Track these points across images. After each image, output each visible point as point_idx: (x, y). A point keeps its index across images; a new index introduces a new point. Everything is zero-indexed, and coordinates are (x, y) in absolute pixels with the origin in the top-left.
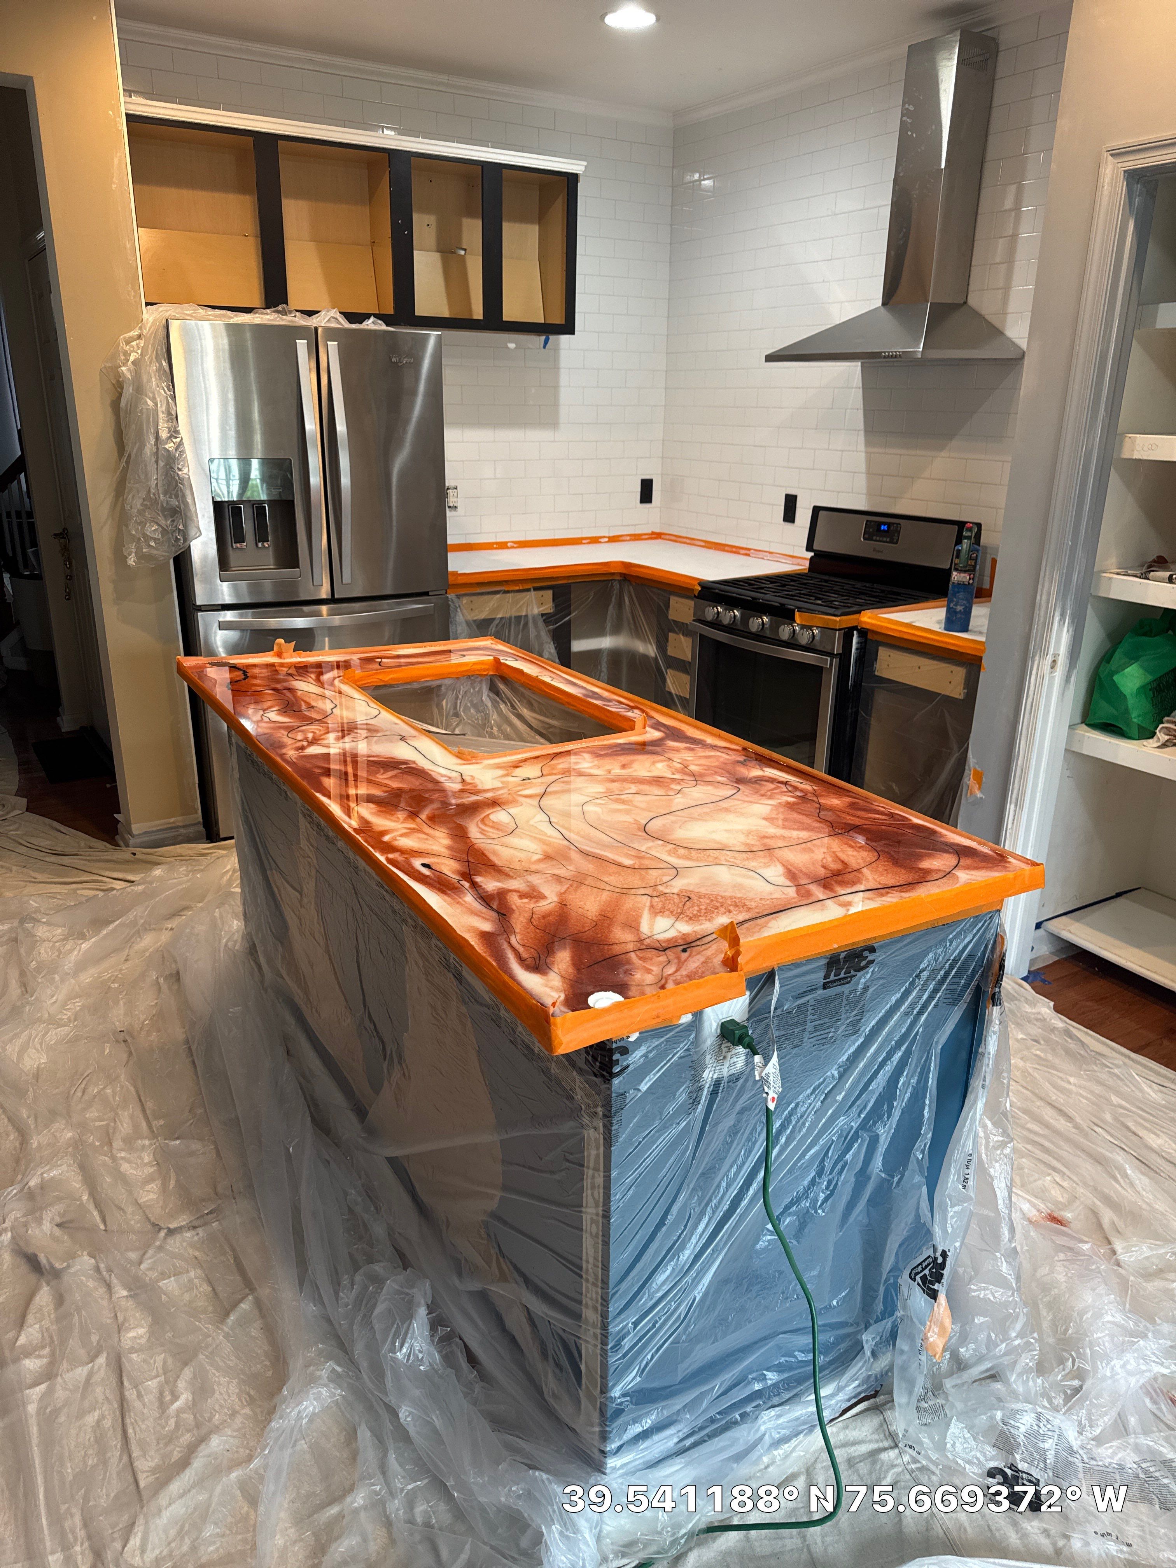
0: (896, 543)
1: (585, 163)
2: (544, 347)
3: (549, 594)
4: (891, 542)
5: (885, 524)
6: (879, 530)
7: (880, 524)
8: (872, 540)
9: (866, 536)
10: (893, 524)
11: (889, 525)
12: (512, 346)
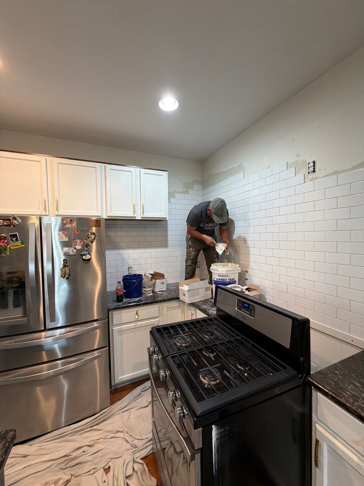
0: (254, 317)
4: (250, 315)
6: (244, 306)
7: (244, 303)
8: (241, 311)
9: (238, 307)
10: (251, 305)
11: (248, 305)
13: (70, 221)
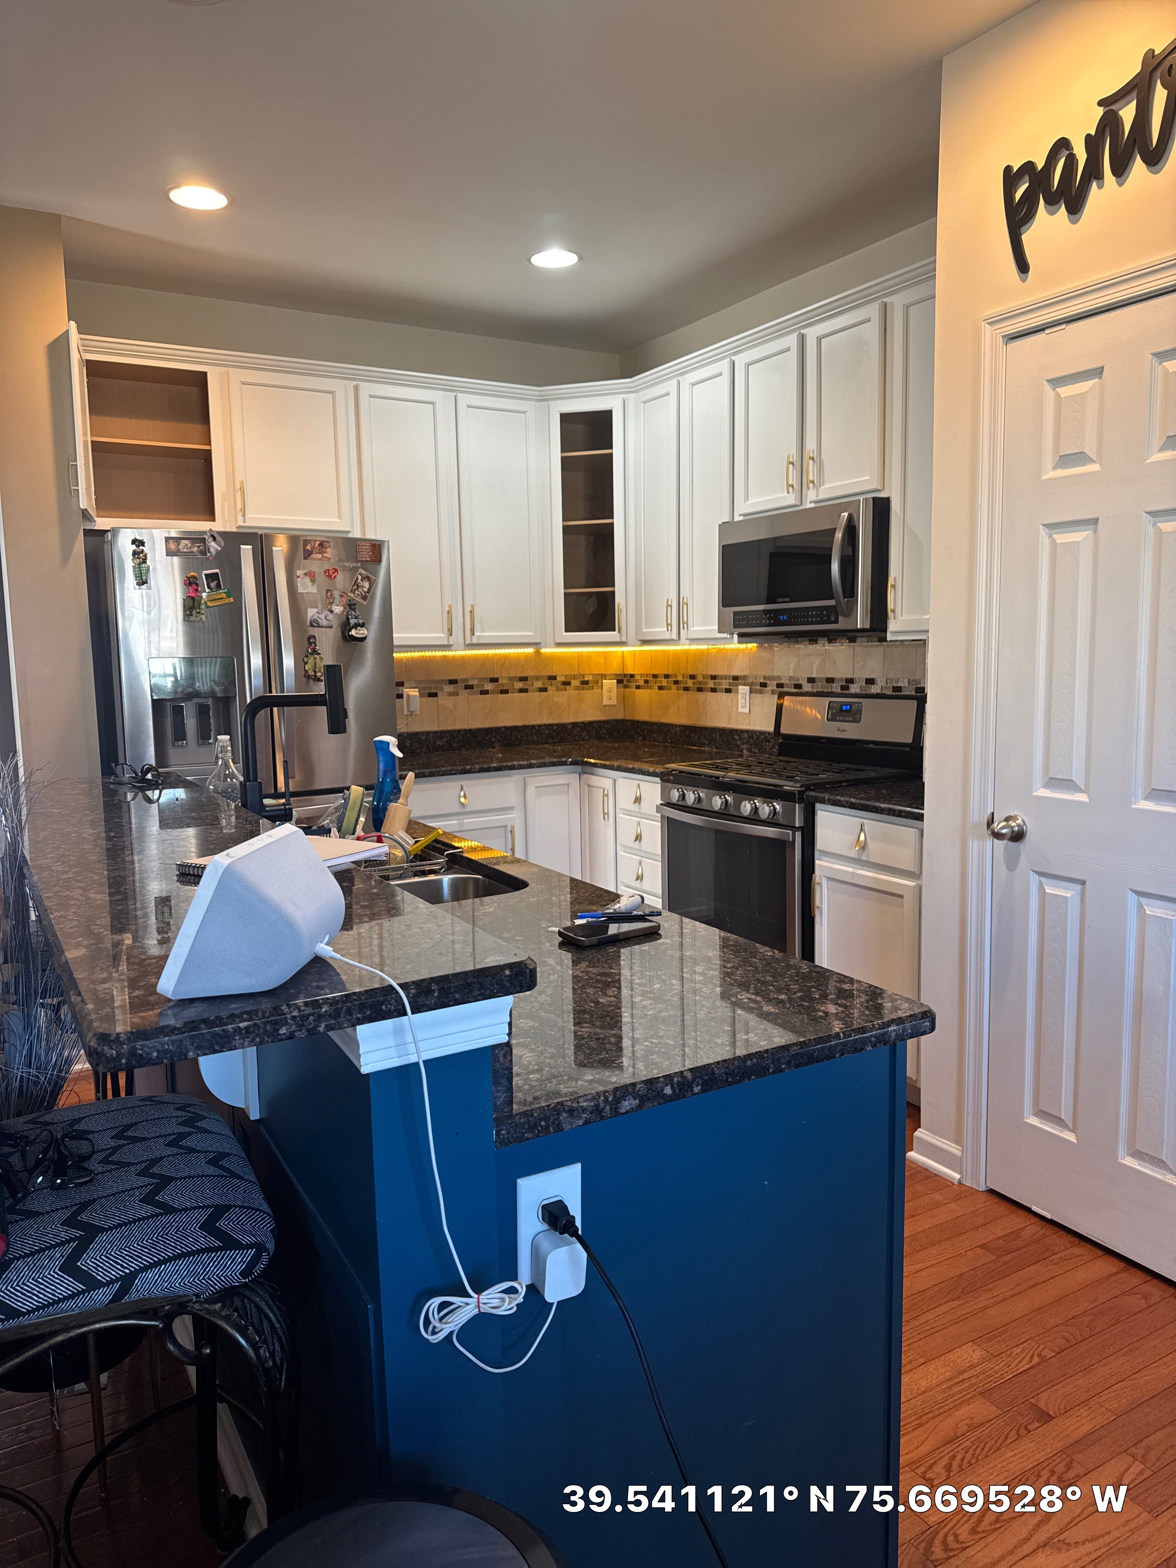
13: (319, 545)
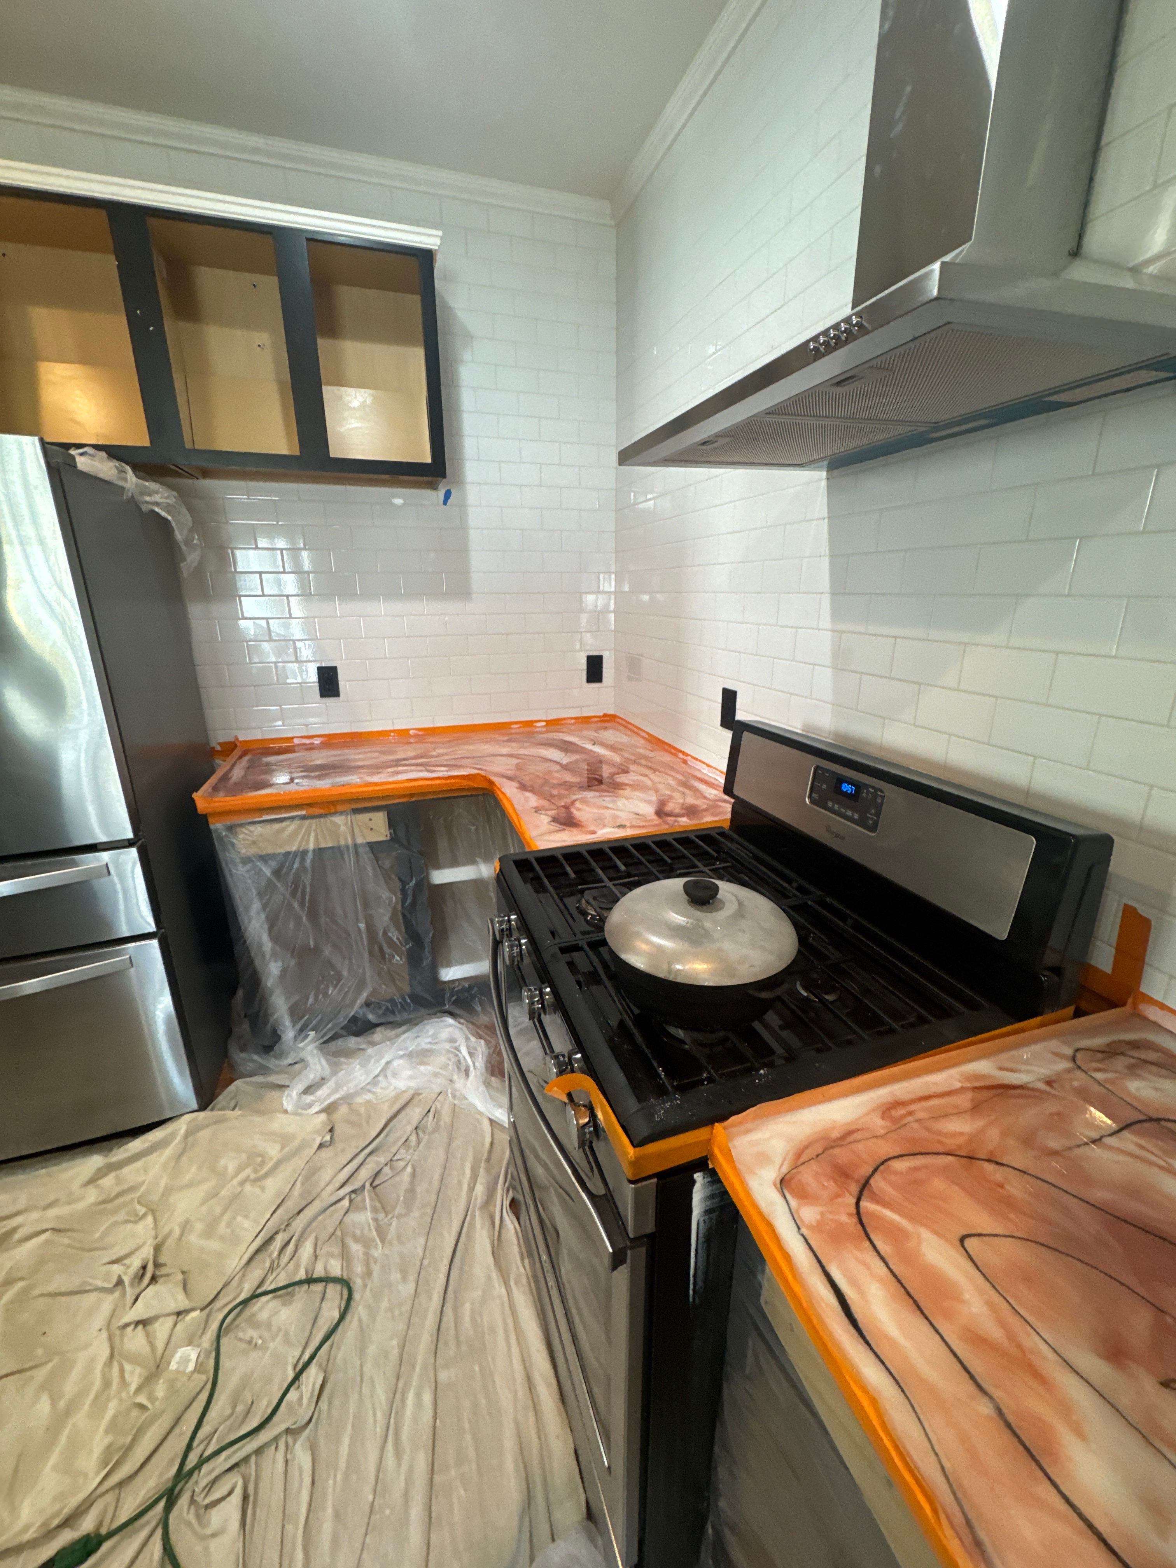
0: (873, 828)
1: (440, 233)
2: (445, 503)
3: (380, 820)
4: (862, 823)
5: (850, 782)
6: (838, 791)
7: (841, 780)
8: (825, 808)
9: (815, 795)
10: (867, 786)
11: (858, 786)
12: (398, 501)
